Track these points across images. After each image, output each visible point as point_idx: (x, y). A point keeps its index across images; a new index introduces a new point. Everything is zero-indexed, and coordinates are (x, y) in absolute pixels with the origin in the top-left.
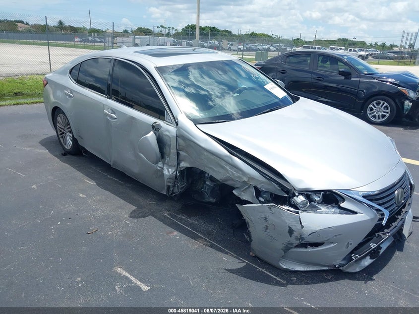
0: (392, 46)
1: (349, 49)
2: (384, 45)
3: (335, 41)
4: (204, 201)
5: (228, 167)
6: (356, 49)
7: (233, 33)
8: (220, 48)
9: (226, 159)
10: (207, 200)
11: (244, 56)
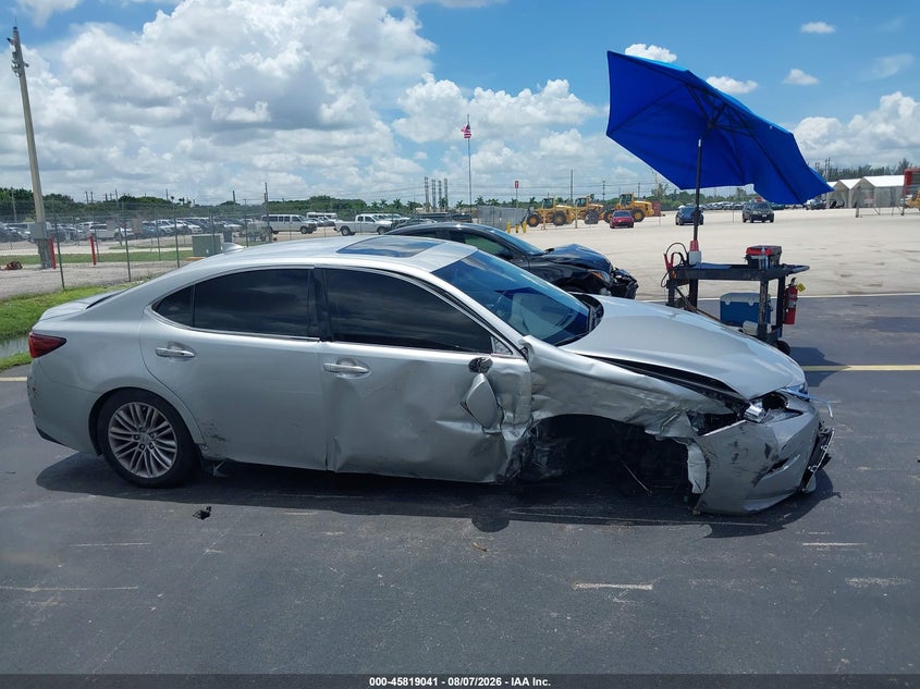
0: (413, 205)
1: (357, 217)
2: (397, 204)
3: (307, 202)
4: (542, 478)
5: (642, 396)
6: (371, 216)
7: (76, 201)
8: (68, 238)
9: (638, 383)
10: (547, 475)
11: (180, 249)
